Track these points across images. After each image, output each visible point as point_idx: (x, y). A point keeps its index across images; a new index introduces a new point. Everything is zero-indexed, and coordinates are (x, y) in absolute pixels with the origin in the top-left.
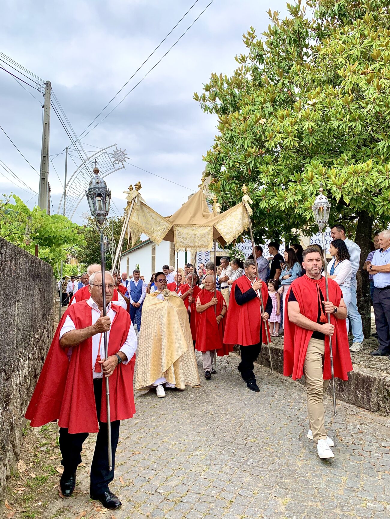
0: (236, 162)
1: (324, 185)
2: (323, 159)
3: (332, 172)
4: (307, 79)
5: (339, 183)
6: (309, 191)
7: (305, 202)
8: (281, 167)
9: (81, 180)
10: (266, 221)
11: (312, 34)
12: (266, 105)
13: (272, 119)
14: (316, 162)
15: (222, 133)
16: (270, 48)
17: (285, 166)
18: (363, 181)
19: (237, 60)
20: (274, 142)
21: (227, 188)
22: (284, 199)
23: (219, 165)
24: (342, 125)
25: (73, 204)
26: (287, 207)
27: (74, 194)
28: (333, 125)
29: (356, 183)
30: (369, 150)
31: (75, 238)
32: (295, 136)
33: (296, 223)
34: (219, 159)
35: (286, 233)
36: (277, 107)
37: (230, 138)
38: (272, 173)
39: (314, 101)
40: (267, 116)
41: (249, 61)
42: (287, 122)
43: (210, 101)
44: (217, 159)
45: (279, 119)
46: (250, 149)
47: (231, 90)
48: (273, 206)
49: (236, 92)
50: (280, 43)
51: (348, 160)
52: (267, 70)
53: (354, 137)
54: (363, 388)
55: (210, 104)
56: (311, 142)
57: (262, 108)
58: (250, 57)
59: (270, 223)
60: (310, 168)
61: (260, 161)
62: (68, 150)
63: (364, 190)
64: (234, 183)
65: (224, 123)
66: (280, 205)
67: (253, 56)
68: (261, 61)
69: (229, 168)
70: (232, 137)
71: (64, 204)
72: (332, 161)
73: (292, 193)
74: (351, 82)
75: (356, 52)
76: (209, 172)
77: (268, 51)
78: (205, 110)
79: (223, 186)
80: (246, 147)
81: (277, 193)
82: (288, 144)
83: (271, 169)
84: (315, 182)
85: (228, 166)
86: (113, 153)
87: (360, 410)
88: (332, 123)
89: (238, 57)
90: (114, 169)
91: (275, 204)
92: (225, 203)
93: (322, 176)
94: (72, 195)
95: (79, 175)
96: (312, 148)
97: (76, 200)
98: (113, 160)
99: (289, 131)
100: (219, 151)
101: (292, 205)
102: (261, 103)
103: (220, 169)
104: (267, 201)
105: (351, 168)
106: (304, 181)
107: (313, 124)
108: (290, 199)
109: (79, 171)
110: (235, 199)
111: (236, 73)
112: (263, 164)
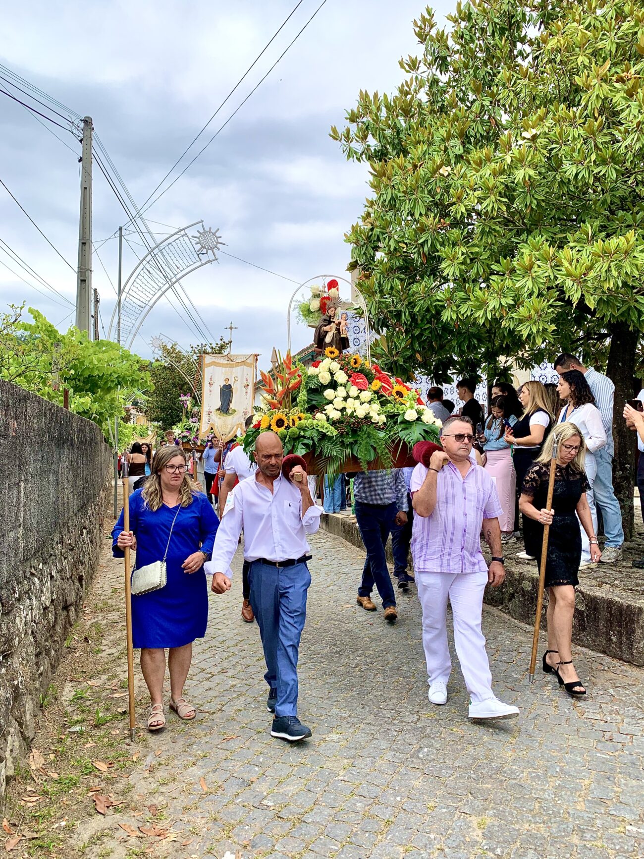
0: (400, 242)
1: (552, 277)
2: (550, 234)
3: (565, 254)
4: (522, 95)
5: (578, 273)
6: (526, 289)
7: (519, 308)
8: (477, 250)
9: (145, 282)
10: (454, 343)
11: (531, 16)
12: (451, 143)
13: (461, 168)
14: (537, 239)
15: (377, 193)
16: (459, 44)
17: (485, 247)
18: (619, 268)
19: (402, 66)
20: (466, 206)
21: (387, 287)
22: (482, 304)
23: (373, 248)
24: (583, 172)
25: (134, 322)
26: (489, 318)
27: (134, 305)
28: (568, 174)
29: (606, 271)
30: (630, 216)
31: (135, 377)
32: (500, 193)
33: (504, 345)
34: (374, 238)
35: (489, 364)
36: (470, 147)
37: (390, 201)
38: (461, 259)
39: (534, 131)
40: (453, 161)
41: (423, 68)
42: (486, 171)
43: (357, 141)
44: (369, 238)
45: (474, 166)
46: (423, 219)
47: (393, 120)
48: (465, 316)
49: (402, 122)
50: (478, 35)
51: (594, 235)
52: (454, 84)
53: (603, 194)
54: (620, 626)
55: (358, 146)
56: (528, 204)
57: (446, 149)
58: (426, 60)
59: (459, 346)
60: (526, 250)
61: (441, 240)
62: (124, 232)
63: (621, 285)
64: (398, 278)
65: (379, 175)
66: (477, 315)
67: (430, 58)
68: (443, 68)
69: (389, 253)
70: (394, 199)
71: (119, 323)
72: (565, 238)
73: (497, 292)
74: (598, 96)
75: (608, 45)
76: (356, 261)
77: (455, 49)
78: (349, 156)
79: (379, 284)
80: (417, 216)
81: (470, 294)
82: (489, 209)
83: (460, 253)
84: (536, 274)
85: (387, 249)
86: (198, 235)
87: (615, 662)
88: (564, 170)
89: (404, 60)
90: (199, 263)
91: (469, 313)
92: (383, 313)
93: (549, 262)
94: (130, 307)
95: (142, 273)
96: (531, 215)
97: (138, 315)
98: (199, 246)
99: (490, 185)
100: (372, 225)
101: (497, 314)
102: (443, 140)
103: (374, 255)
104: (455, 309)
105: (598, 246)
106: (518, 271)
107: (532, 172)
108: (493, 303)
109: (141, 266)
110: (399, 306)
111: (401, 91)
112: (447, 244)
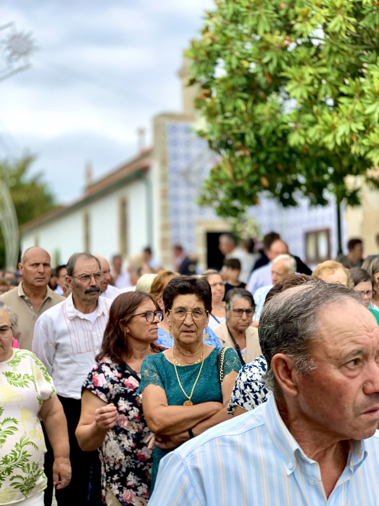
0: (242, 59)
7: (369, 134)
8: (324, 70)
15: (216, 5)
20: (312, 25)
21: (229, 107)
22: (331, 129)
23: (212, 64)
32: (348, 13)
34: (214, 54)
35: (337, 185)
37: (232, 15)
38: (308, 79)
46: (268, 37)
48: (313, 140)
56: (377, 23)
61: (287, 59)
64: (242, 98)
66: (326, 140)
76: (195, 78)
81: (319, 118)
82: (337, 28)
83: (308, 74)
91: (317, 137)
99: (338, 4)
100: (212, 40)
101: (347, 140)
103: (214, 71)
104: (303, 132)
106: (367, 96)
108: (343, 129)
110: (243, 128)
